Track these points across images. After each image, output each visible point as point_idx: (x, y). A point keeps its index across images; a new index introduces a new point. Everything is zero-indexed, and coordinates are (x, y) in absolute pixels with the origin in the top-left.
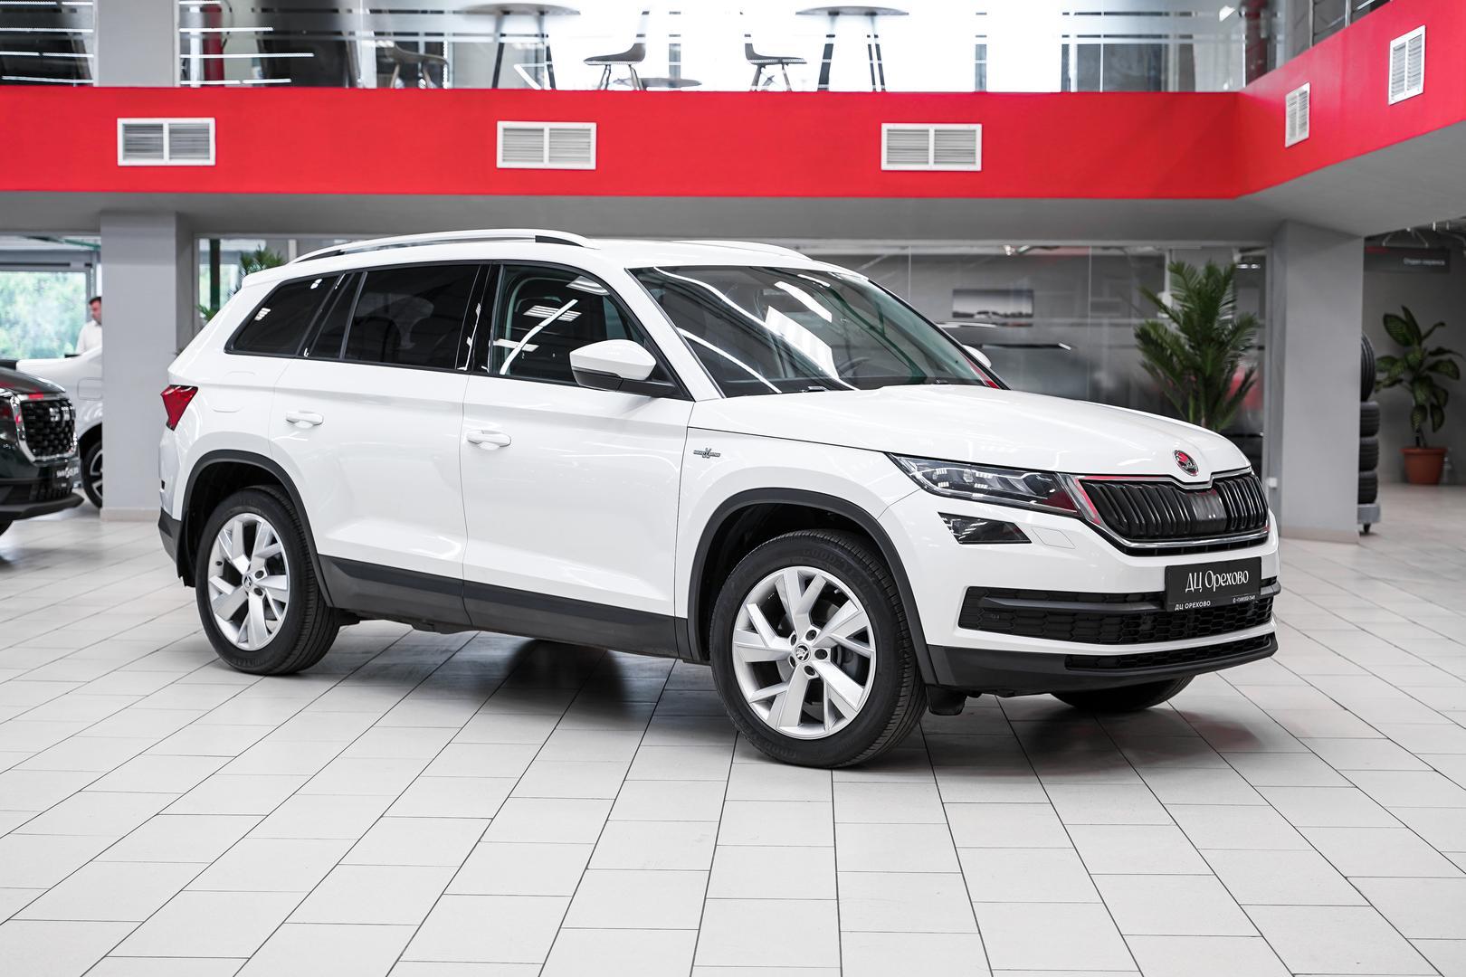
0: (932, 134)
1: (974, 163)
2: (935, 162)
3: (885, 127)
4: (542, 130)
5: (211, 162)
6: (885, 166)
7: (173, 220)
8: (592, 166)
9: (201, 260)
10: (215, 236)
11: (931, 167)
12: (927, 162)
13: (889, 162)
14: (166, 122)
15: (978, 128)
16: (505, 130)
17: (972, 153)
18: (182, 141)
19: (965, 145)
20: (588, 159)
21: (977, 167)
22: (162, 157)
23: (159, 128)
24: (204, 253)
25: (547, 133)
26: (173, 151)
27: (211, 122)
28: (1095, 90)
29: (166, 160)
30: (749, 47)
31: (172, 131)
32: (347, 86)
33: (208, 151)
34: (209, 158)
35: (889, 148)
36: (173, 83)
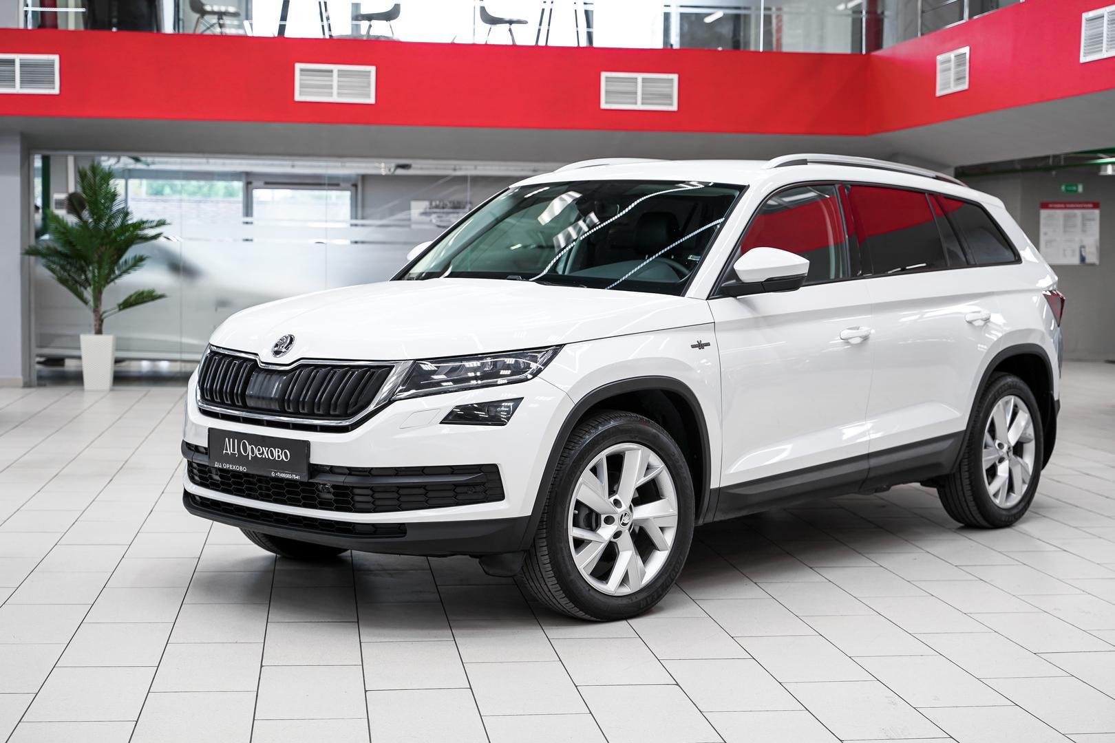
0: (640, 81)
1: (671, 104)
2: (643, 104)
3: (604, 75)
4: (331, 71)
5: (56, 91)
6: (604, 106)
7: (18, 139)
8: (372, 100)
9: (36, 172)
10: (47, 153)
11: (639, 106)
12: (636, 103)
13: (606, 103)
14: (18, 58)
15: (675, 77)
16: (302, 70)
17: (670, 97)
18: (32, 74)
19: (666, 90)
20: (368, 96)
21: (674, 108)
22: (14, 86)
23: (12, 62)
24: (38, 169)
25: (335, 74)
26: (22, 82)
27: (55, 58)
28: (757, 50)
29: (17, 89)
30: (483, 9)
31: (22, 65)
32: (155, 31)
33: (53, 82)
34: (54, 88)
35: (607, 92)
36: (18, 25)
